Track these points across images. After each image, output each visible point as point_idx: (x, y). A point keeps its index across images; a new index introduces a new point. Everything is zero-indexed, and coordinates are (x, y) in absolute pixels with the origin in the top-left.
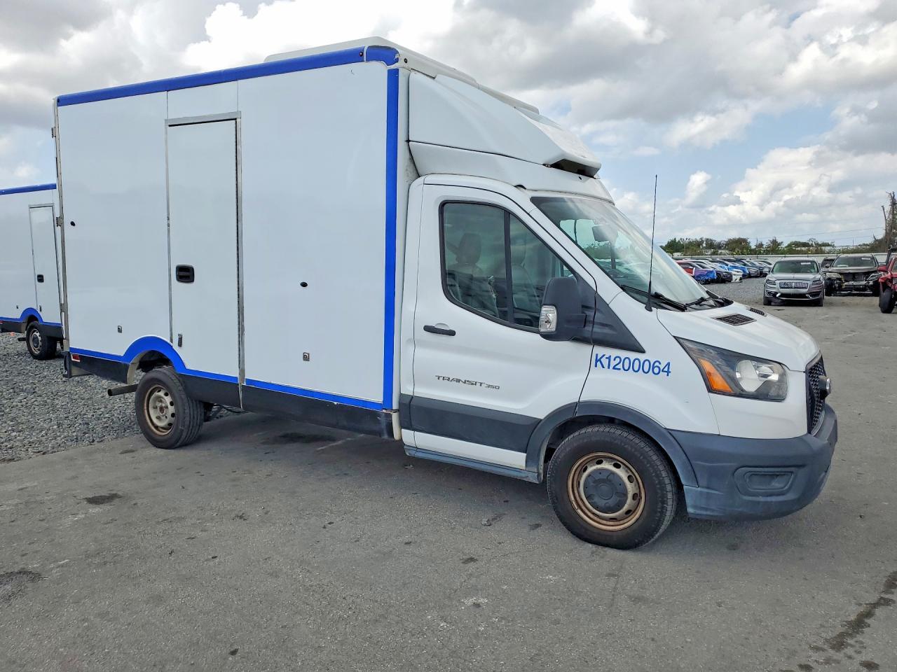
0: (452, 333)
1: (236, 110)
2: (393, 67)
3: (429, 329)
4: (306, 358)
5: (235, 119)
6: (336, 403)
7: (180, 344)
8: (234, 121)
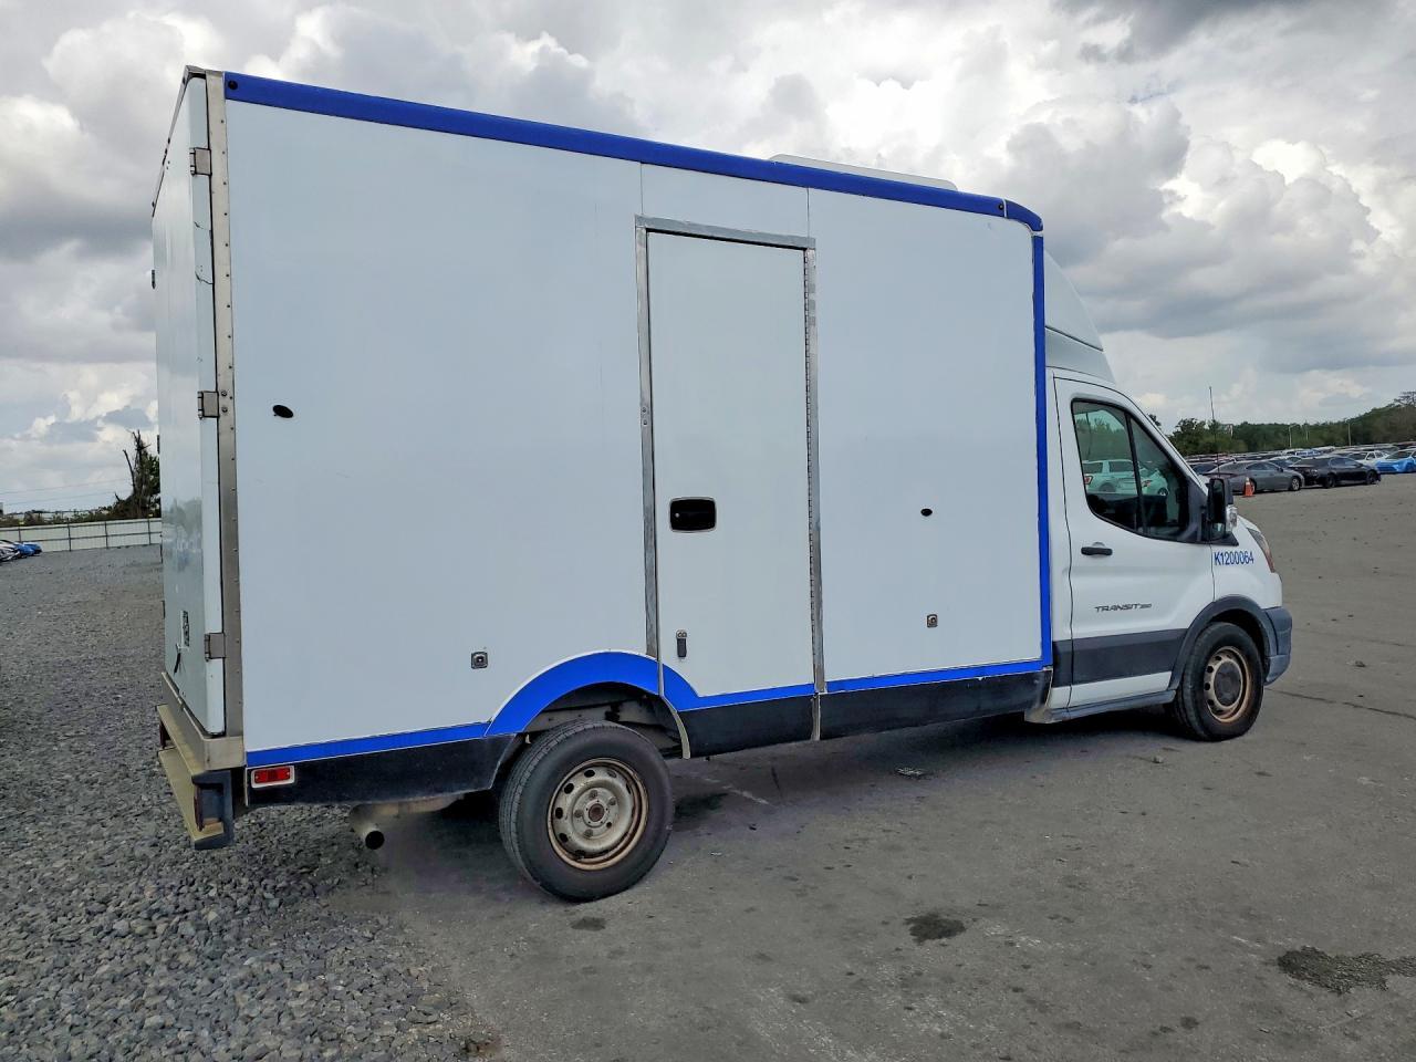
0: (1108, 552)
1: (806, 236)
2: (1038, 234)
3: (1087, 552)
4: (932, 622)
5: (804, 249)
6: (980, 678)
7: (682, 652)
8: (802, 252)
